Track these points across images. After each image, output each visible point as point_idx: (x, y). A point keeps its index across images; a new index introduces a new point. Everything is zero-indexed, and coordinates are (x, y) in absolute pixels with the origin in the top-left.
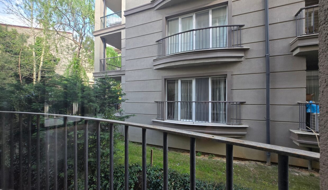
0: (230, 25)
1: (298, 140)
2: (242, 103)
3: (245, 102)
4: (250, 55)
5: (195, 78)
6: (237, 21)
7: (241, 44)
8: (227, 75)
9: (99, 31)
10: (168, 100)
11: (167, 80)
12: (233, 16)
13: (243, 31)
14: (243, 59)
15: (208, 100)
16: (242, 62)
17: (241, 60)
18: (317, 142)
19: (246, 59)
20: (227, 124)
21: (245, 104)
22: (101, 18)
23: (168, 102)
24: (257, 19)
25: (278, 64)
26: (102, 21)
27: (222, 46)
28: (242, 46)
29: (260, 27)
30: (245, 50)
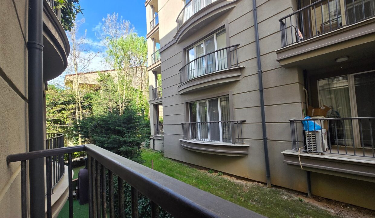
0: (228, 46)
1: (285, 160)
2: (243, 122)
3: (245, 121)
4: (247, 72)
5: (207, 100)
6: (233, 42)
7: (238, 64)
8: (228, 95)
9: (151, 66)
10: (191, 122)
11: (190, 104)
12: (230, 38)
13: (239, 50)
14: (240, 78)
15: (218, 120)
16: (240, 81)
17: (239, 79)
18: (299, 162)
19: (243, 77)
20: (233, 143)
21: (245, 122)
22: (151, 55)
23: (191, 124)
24: (249, 36)
25: (271, 79)
26: (152, 57)
27: (223, 68)
28: (239, 65)
29: (253, 43)
30: (241, 69)
